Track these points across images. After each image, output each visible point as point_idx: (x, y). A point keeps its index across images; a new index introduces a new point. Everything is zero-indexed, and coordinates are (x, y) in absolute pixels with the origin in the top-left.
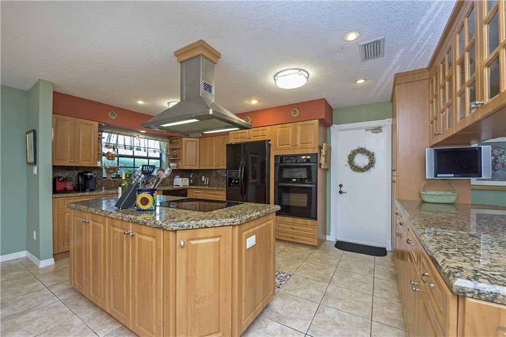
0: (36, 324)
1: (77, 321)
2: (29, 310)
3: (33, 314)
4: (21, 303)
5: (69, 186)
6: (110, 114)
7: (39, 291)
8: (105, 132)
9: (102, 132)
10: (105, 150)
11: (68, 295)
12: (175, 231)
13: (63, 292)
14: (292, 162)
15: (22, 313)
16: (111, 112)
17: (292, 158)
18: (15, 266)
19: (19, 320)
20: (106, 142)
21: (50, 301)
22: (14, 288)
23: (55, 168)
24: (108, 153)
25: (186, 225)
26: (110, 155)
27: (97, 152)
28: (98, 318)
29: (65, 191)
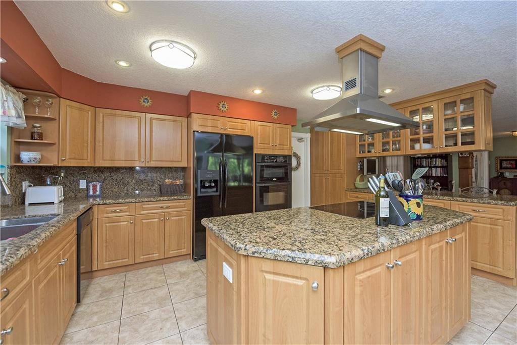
14: (273, 162)
17: (273, 158)
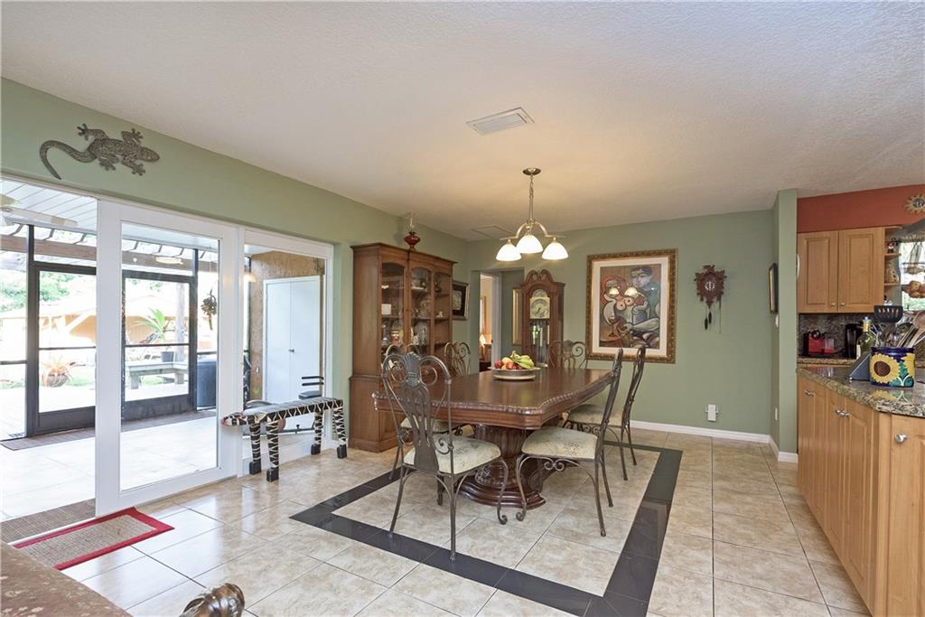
0: (747, 507)
1: (790, 529)
2: (747, 494)
3: (749, 499)
4: (742, 484)
5: (829, 345)
6: (911, 205)
7: (766, 482)
8: (906, 241)
9: (897, 243)
10: (906, 279)
11: (795, 502)
12: (889, 414)
13: (791, 495)
15: (739, 493)
16: (914, 199)
18: (753, 449)
19: (735, 497)
20: (908, 261)
21: (772, 497)
22: (742, 469)
23: (803, 317)
24: (912, 282)
25: (909, 408)
26: (915, 287)
27: (884, 284)
28: (817, 541)
29: (822, 354)
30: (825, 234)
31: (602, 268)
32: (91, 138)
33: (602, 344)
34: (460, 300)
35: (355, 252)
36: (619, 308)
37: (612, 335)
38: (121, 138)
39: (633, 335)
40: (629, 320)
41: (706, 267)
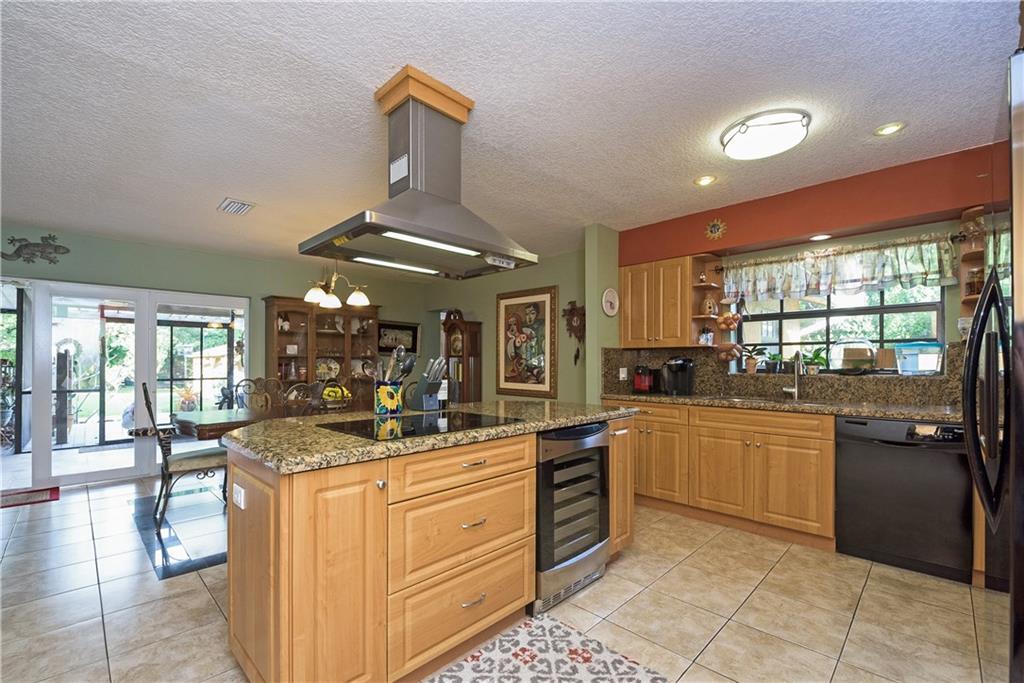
30: (644, 266)
31: (506, 306)
32: (18, 244)
33: (507, 380)
34: (411, 339)
35: (266, 302)
36: (518, 345)
37: (513, 371)
38: (40, 242)
39: (527, 371)
40: (524, 357)
41: (570, 303)
